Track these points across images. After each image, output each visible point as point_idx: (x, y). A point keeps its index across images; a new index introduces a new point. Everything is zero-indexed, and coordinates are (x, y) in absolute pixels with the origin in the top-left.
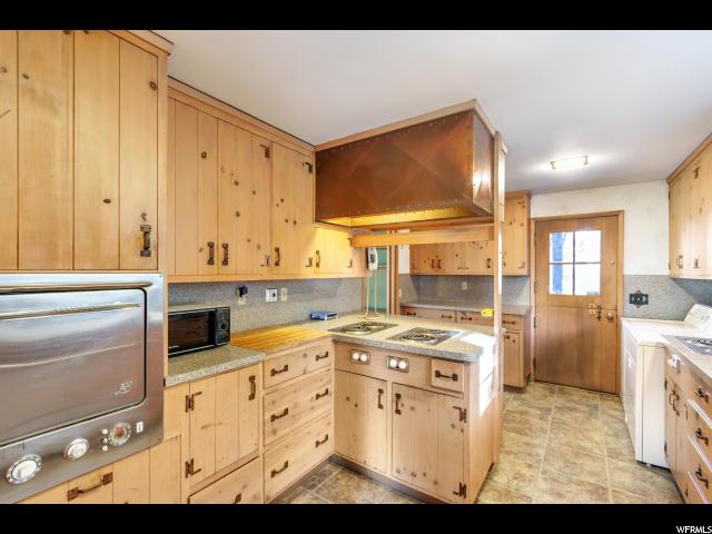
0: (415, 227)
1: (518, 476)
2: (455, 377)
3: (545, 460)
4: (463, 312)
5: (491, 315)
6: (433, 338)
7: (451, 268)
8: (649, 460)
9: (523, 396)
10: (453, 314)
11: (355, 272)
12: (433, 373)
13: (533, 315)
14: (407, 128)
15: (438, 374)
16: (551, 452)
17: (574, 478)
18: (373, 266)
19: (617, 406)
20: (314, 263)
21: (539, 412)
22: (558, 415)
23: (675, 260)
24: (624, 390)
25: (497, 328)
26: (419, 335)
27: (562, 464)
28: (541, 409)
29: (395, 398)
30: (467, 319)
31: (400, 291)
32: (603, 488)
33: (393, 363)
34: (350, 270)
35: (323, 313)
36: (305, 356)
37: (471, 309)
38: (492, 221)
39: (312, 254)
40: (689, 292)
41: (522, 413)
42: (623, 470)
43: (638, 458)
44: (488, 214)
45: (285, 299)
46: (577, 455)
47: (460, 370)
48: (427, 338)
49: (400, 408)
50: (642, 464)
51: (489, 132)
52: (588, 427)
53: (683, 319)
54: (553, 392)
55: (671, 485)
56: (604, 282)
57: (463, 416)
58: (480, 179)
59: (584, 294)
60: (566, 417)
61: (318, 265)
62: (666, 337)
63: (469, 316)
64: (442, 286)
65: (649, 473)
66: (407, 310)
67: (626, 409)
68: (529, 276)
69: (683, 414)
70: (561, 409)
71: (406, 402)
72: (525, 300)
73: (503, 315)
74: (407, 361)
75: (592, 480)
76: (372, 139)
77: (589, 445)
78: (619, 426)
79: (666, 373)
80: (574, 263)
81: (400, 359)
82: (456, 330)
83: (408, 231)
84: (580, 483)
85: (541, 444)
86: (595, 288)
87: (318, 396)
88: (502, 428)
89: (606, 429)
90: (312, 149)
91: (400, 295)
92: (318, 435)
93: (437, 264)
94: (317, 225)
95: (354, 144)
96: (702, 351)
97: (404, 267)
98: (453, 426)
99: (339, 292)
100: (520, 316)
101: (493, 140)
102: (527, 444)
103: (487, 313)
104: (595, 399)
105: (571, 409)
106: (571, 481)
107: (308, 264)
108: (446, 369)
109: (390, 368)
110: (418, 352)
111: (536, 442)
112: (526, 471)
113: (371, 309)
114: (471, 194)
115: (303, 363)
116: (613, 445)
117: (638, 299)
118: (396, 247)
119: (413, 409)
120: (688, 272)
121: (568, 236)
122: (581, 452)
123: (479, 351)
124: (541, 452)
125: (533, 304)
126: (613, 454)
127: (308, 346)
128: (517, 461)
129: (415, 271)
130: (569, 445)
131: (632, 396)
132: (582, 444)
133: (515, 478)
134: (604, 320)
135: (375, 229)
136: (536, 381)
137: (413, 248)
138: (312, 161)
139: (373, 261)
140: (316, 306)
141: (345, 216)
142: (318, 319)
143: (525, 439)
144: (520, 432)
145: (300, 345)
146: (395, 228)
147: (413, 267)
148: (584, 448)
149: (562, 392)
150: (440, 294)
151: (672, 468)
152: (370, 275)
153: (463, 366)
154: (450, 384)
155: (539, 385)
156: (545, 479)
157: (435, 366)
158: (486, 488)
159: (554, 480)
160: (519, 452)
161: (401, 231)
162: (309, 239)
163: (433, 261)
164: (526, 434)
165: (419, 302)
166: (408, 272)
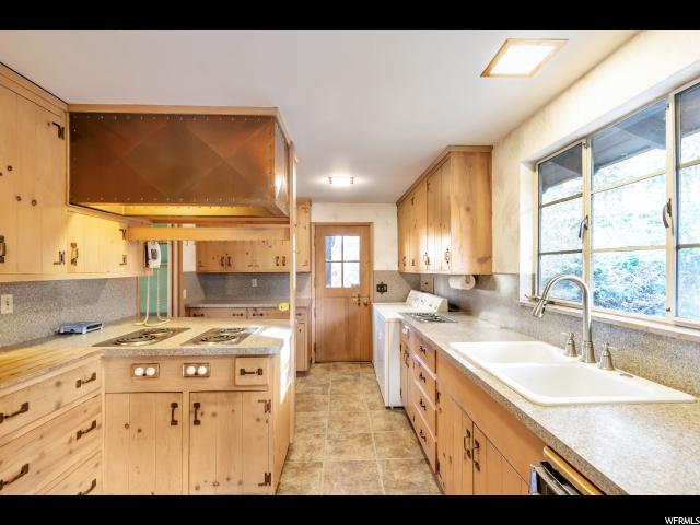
0: (201, 222)
1: (311, 448)
2: (260, 372)
3: (329, 426)
4: (255, 309)
5: (287, 308)
6: (234, 337)
7: (242, 265)
8: (392, 404)
9: (308, 378)
10: (244, 312)
11: (131, 270)
12: (238, 372)
13: (313, 306)
14: (206, 116)
15: (243, 372)
16: (332, 419)
17: (350, 434)
18: (155, 264)
19: (371, 370)
20: (67, 259)
21: (320, 389)
22: (334, 388)
23: (402, 260)
24: (376, 357)
25: (292, 320)
26: (219, 336)
27: (340, 426)
28: (322, 385)
29: (193, 409)
30: (258, 315)
31: (185, 291)
32: (368, 435)
33: (191, 370)
34: (123, 267)
35: (80, 325)
36: (58, 384)
37: (261, 305)
38: (288, 223)
39: (65, 247)
40: (408, 281)
41: (308, 393)
42: (378, 416)
43: (386, 405)
44: (284, 216)
45: (10, 310)
46: (350, 415)
47: (265, 364)
48: (228, 338)
49: (199, 417)
50: (388, 408)
51: (285, 142)
52: (355, 391)
53: (405, 301)
54: (328, 369)
55: (405, 417)
56: (362, 277)
57: (268, 407)
58: (279, 182)
59: (350, 286)
60: (341, 388)
61: (73, 261)
62: (401, 314)
63: (261, 311)
64: (231, 283)
65: (392, 413)
66: (193, 312)
67: (377, 371)
68: (310, 272)
69: (411, 366)
70: (336, 382)
71: (207, 409)
72: (309, 294)
73: (297, 308)
74: (207, 365)
75: (361, 431)
76: (161, 116)
77: (356, 405)
78: (374, 385)
79: (401, 340)
80: (342, 262)
81: (199, 365)
82: (254, 326)
83: (193, 225)
84: (354, 436)
85: (324, 415)
86: (356, 281)
87: (80, 434)
88: (296, 411)
89: (366, 390)
90: (65, 108)
91: (185, 296)
92: (81, 484)
93: (227, 261)
94: (72, 208)
95: (135, 116)
96: (419, 320)
97: (189, 265)
98: (258, 420)
99: (102, 297)
100: (304, 308)
101: (288, 148)
102: (314, 418)
103: (283, 307)
104: (357, 368)
105: (343, 380)
106: (348, 437)
107: (58, 260)
108: (250, 365)
109: (187, 376)
110: (220, 353)
111: (321, 414)
112: (316, 442)
113: (153, 315)
114: (273, 196)
115: (54, 396)
116: (370, 401)
117: (382, 288)
118: (180, 243)
119: (214, 415)
120: (409, 269)
121: (338, 239)
122: (353, 412)
123: (281, 343)
124: (325, 421)
125: (313, 297)
126: (372, 407)
127: (63, 370)
128: (309, 435)
129: (203, 269)
130: (343, 409)
131: (382, 361)
132: (352, 405)
133: (308, 451)
134: (362, 305)
135: (158, 221)
136: (316, 362)
137: (200, 245)
138: (65, 123)
139: (154, 258)
140: (66, 317)
141: (118, 202)
142: (71, 333)
143: (313, 414)
144: (308, 410)
145: (51, 370)
146: (178, 221)
147: (199, 264)
148: (354, 408)
149: (335, 367)
150: (229, 292)
151: (405, 406)
152: (149, 273)
153: (267, 359)
154: (255, 380)
155: (320, 365)
156: (330, 443)
157: (240, 364)
158: (286, 469)
159: (337, 441)
160: (309, 427)
161: (184, 225)
162: (60, 227)
163: (223, 258)
164: (314, 410)
165: (206, 302)
166: (194, 270)
